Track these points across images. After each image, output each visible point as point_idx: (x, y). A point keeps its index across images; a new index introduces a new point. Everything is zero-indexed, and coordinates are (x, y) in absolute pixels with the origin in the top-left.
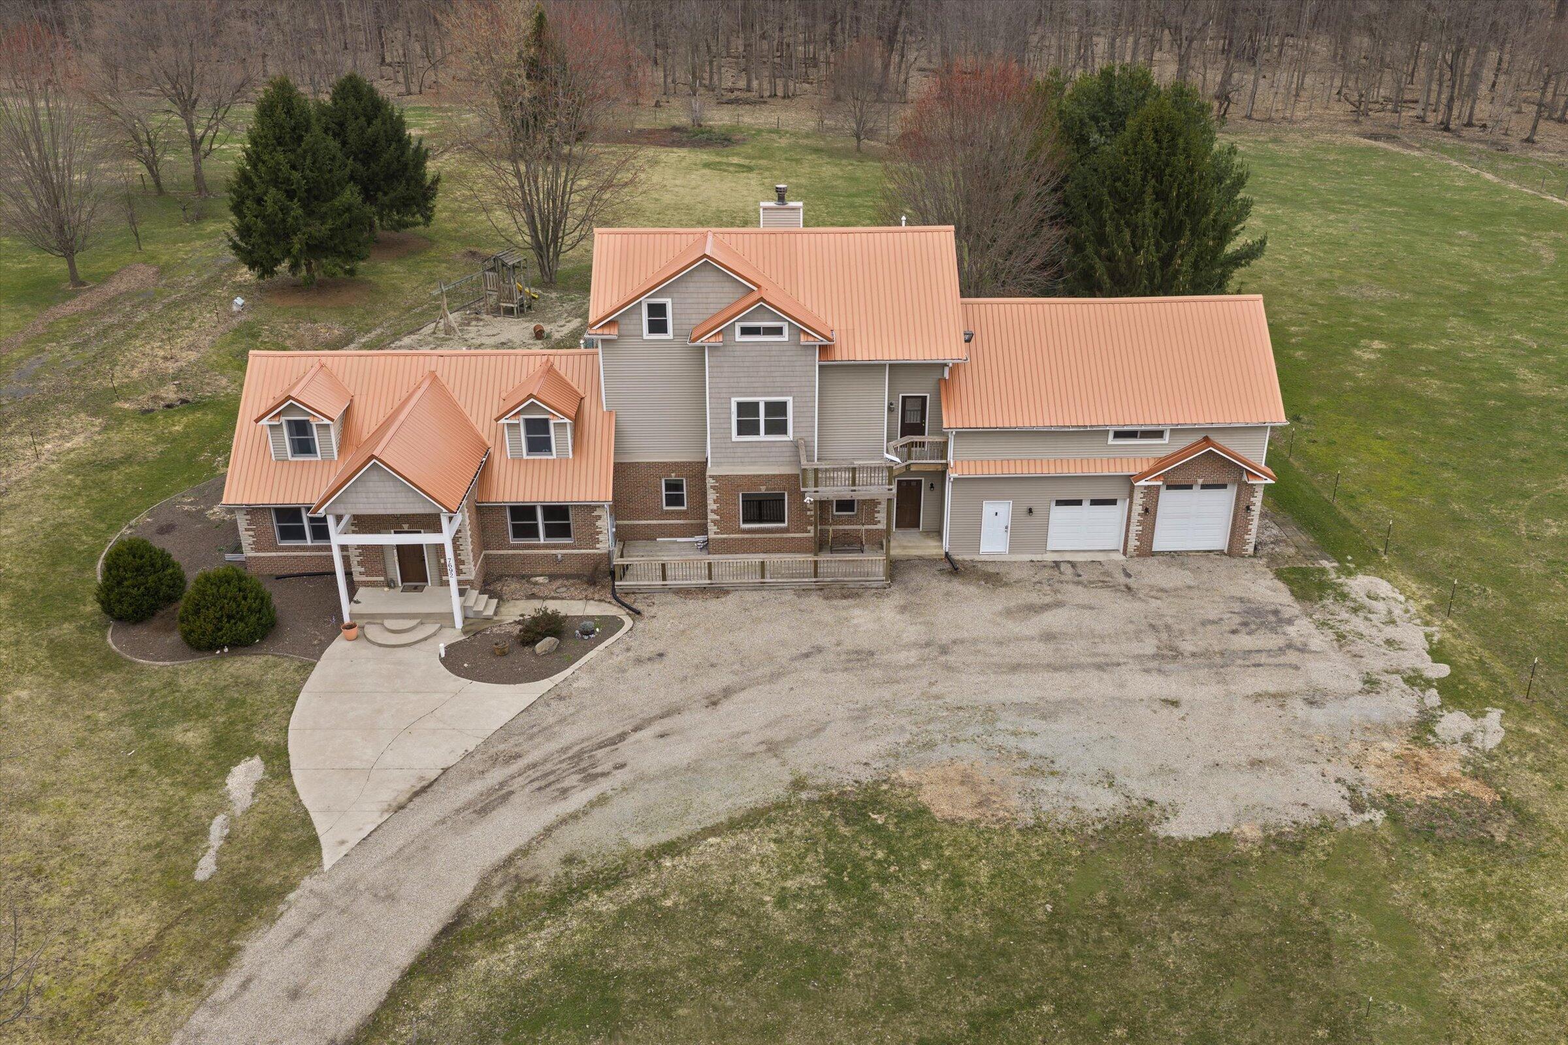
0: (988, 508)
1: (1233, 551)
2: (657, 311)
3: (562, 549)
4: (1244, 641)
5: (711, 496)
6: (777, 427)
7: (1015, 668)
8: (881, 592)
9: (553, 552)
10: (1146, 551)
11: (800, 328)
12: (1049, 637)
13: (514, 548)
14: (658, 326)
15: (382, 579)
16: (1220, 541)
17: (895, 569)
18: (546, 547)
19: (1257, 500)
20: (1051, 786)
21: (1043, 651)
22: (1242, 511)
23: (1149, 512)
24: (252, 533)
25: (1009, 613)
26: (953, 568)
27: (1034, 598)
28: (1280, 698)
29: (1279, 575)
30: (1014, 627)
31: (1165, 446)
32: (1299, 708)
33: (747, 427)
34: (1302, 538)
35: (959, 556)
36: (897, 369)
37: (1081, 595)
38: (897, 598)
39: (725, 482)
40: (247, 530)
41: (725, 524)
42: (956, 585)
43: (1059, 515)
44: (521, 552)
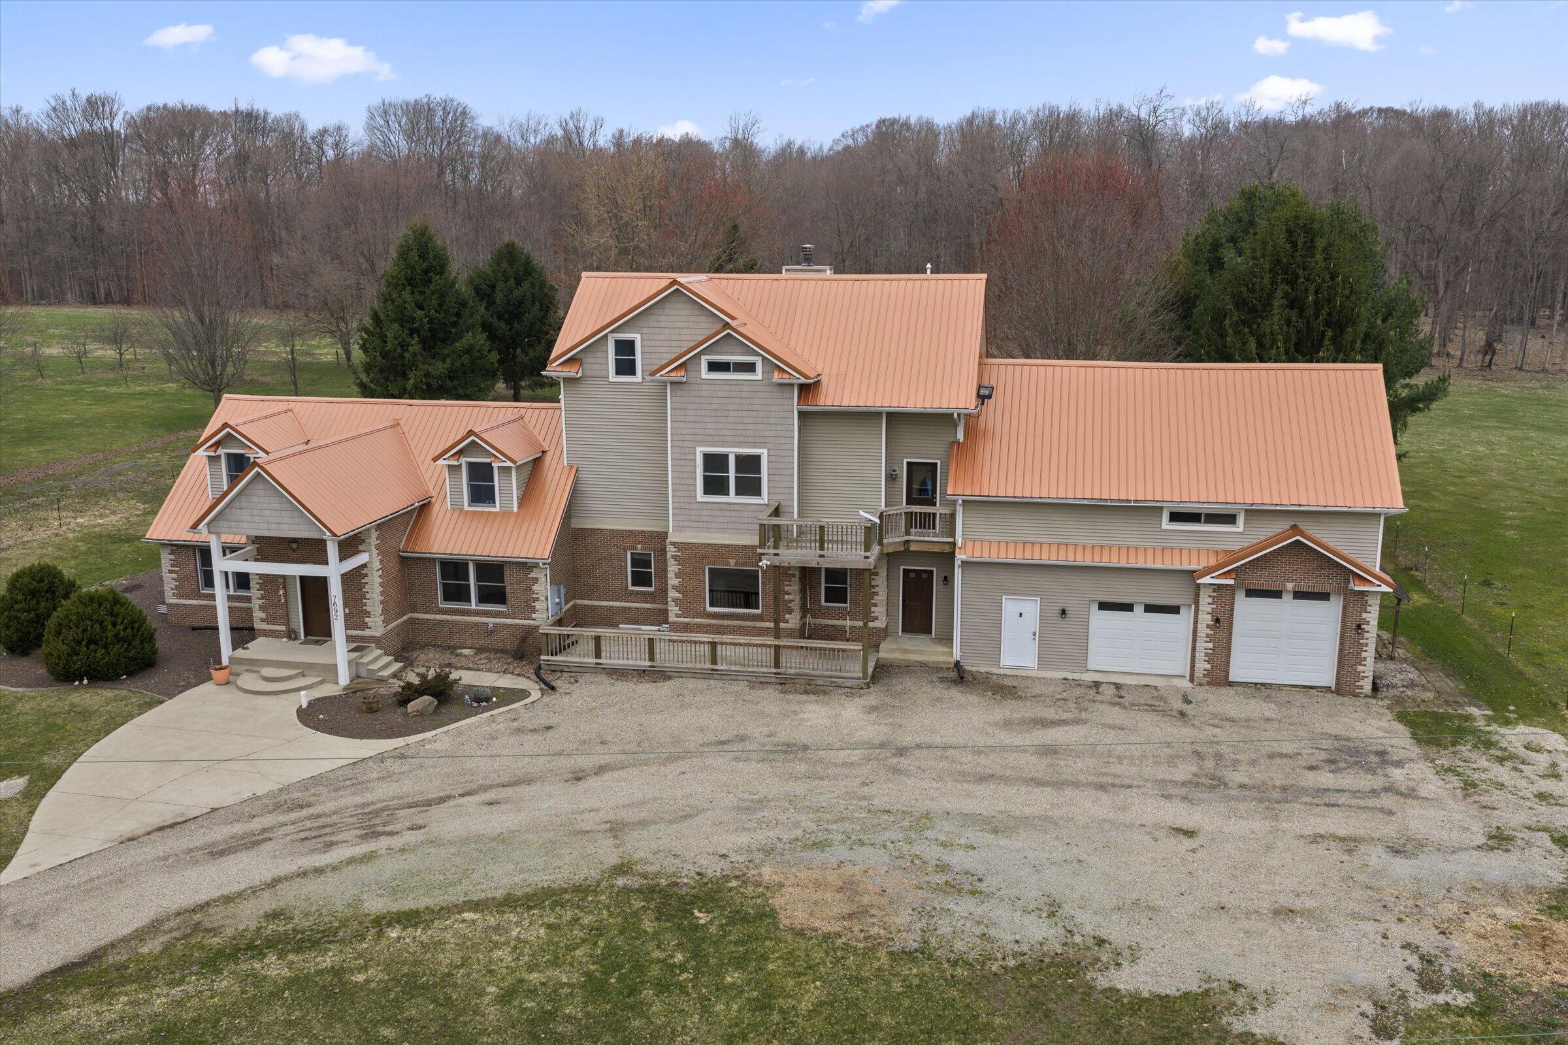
0: (1010, 607)
1: (1343, 687)
2: (625, 348)
3: (495, 617)
4: (1325, 778)
5: (673, 568)
6: (749, 486)
7: (983, 779)
8: (854, 691)
9: (485, 620)
10: (1219, 677)
11: (775, 365)
12: (1049, 751)
13: (442, 613)
14: (626, 367)
15: (283, 628)
16: (1327, 678)
17: (882, 673)
18: (477, 613)
19: (1372, 616)
20: (963, 907)
21: (1033, 765)
22: (1352, 630)
23: (1222, 623)
24: (174, 576)
25: (1008, 724)
26: (960, 676)
27: (1050, 713)
28: (1350, 844)
29: (1401, 717)
30: (1005, 737)
31: (1239, 535)
32: (1376, 856)
33: (715, 485)
34: (1448, 685)
35: (971, 666)
36: (896, 419)
37: (1115, 715)
38: (873, 697)
39: (692, 554)
40: (170, 572)
41: (688, 604)
42: (955, 693)
43: (1102, 621)
44: (449, 618)
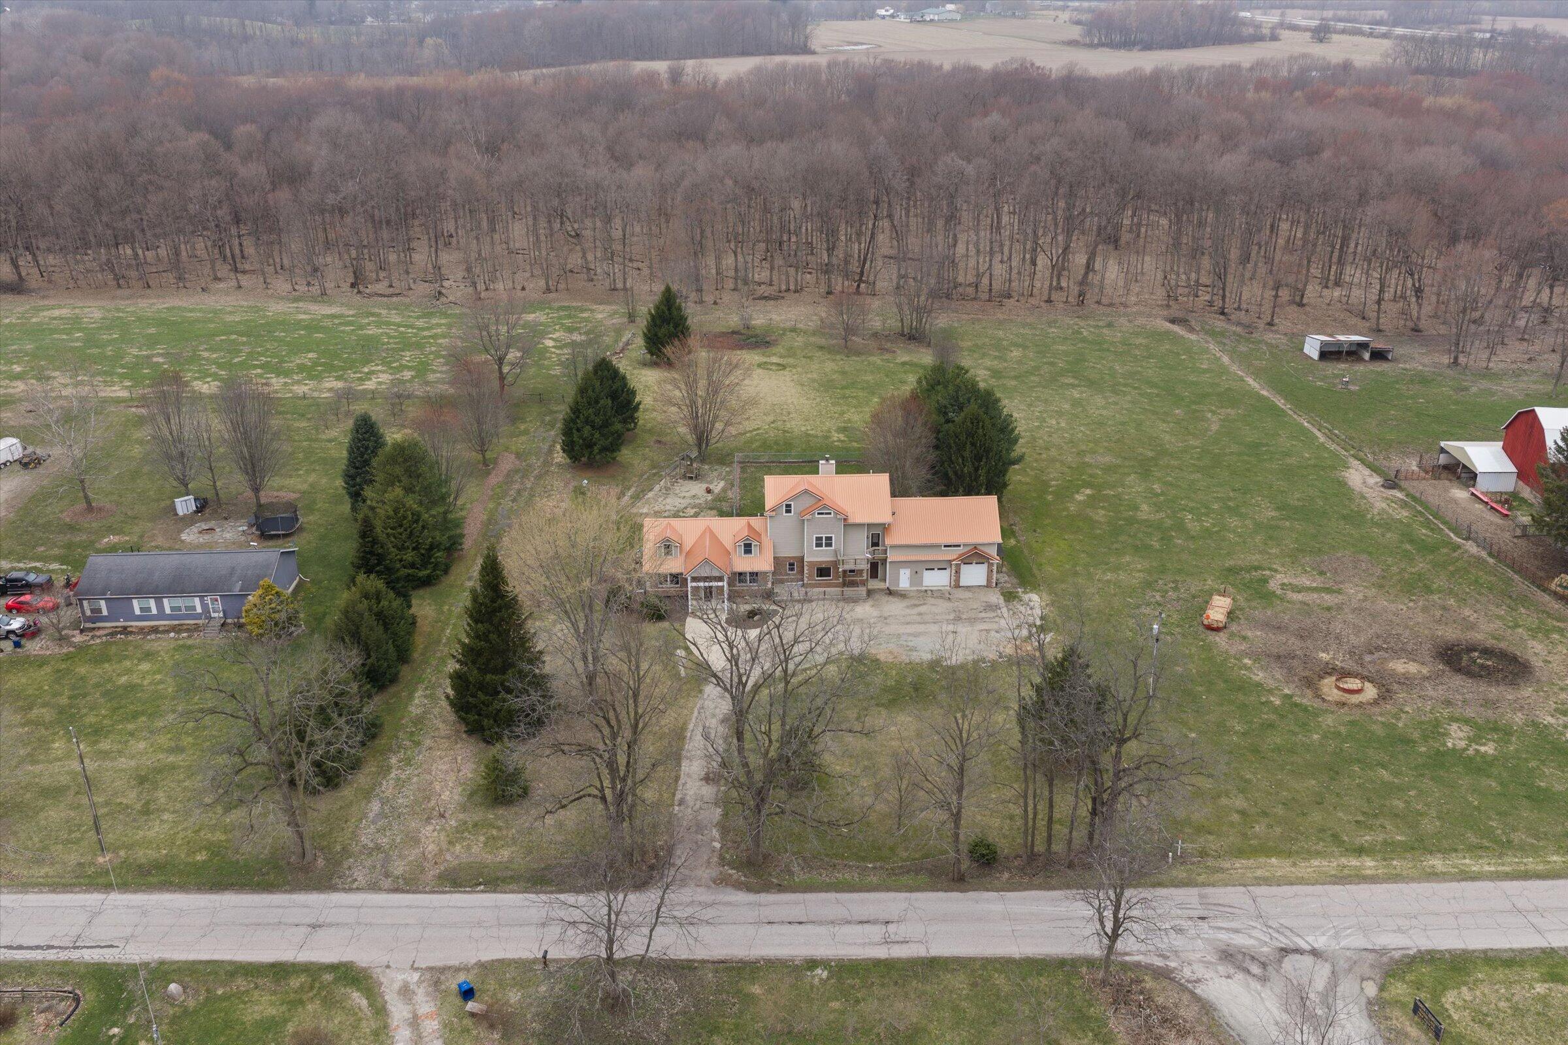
0: (902, 571)
1: (988, 586)
2: (788, 506)
3: (755, 587)
4: (983, 615)
5: (806, 568)
6: (829, 545)
7: (908, 623)
8: (865, 601)
9: (753, 588)
10: (957, 586)
11: (837, 513)
12: (920, 614)
13: (739, 587)
14: (788, 511)
15: (698, 597)
16: (984, 583)
17: (870, 593)
18: (750, 586)
19: (995, 568)
20: (915, 653)
21: (918, 618)
22: (990, 571)
23: (958, 572)
25: (908, 607)
26: (890, 592)
27: (917, 602)
28: (988, 631)
29: (1002, 594)
30: (908, 611)
31: (961, 550)
32: (993, 633)
33: (819, 545)
34: (1015, 581)
35: (892, 588)
36: (870, 526)
37: (932, 601)
38: (870, 602)
39: (811, 563)
40: (648, 581)
41: (810, 577)
42: (891, 598)
43: (927, 574)
44: (742, 588)
